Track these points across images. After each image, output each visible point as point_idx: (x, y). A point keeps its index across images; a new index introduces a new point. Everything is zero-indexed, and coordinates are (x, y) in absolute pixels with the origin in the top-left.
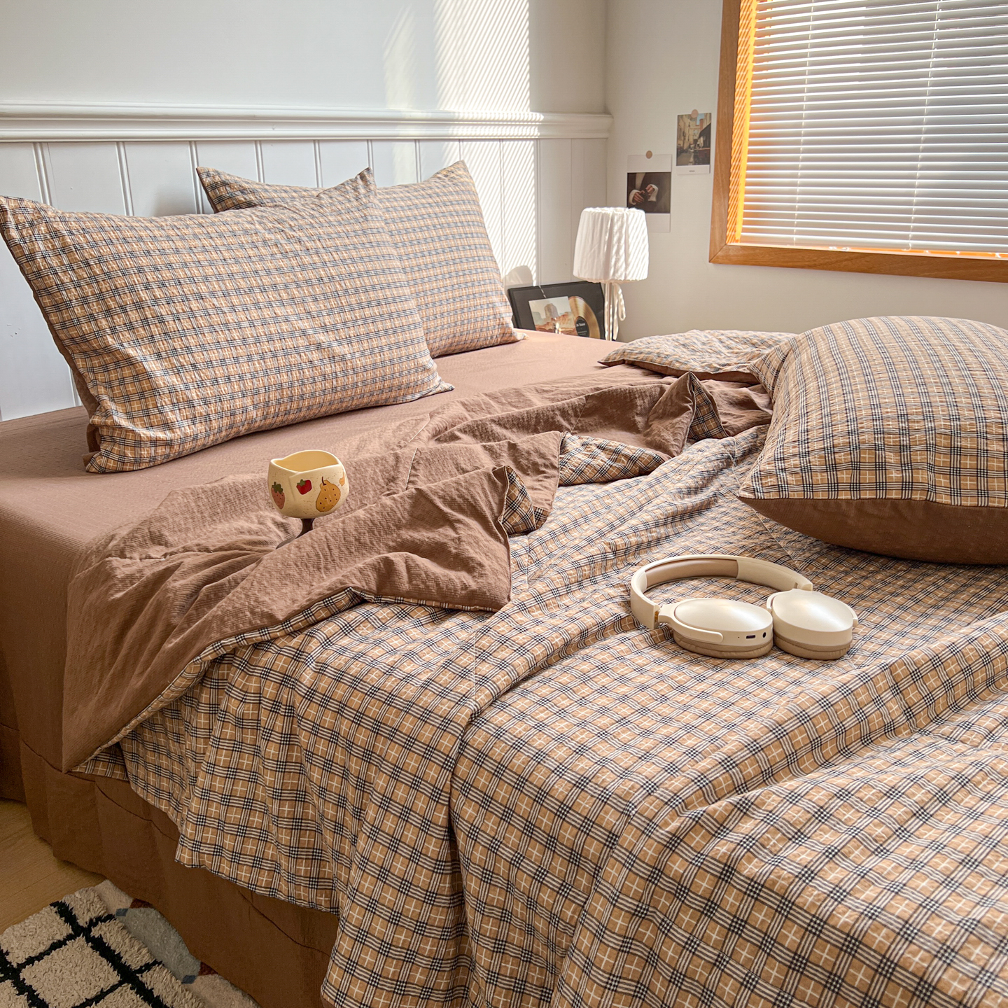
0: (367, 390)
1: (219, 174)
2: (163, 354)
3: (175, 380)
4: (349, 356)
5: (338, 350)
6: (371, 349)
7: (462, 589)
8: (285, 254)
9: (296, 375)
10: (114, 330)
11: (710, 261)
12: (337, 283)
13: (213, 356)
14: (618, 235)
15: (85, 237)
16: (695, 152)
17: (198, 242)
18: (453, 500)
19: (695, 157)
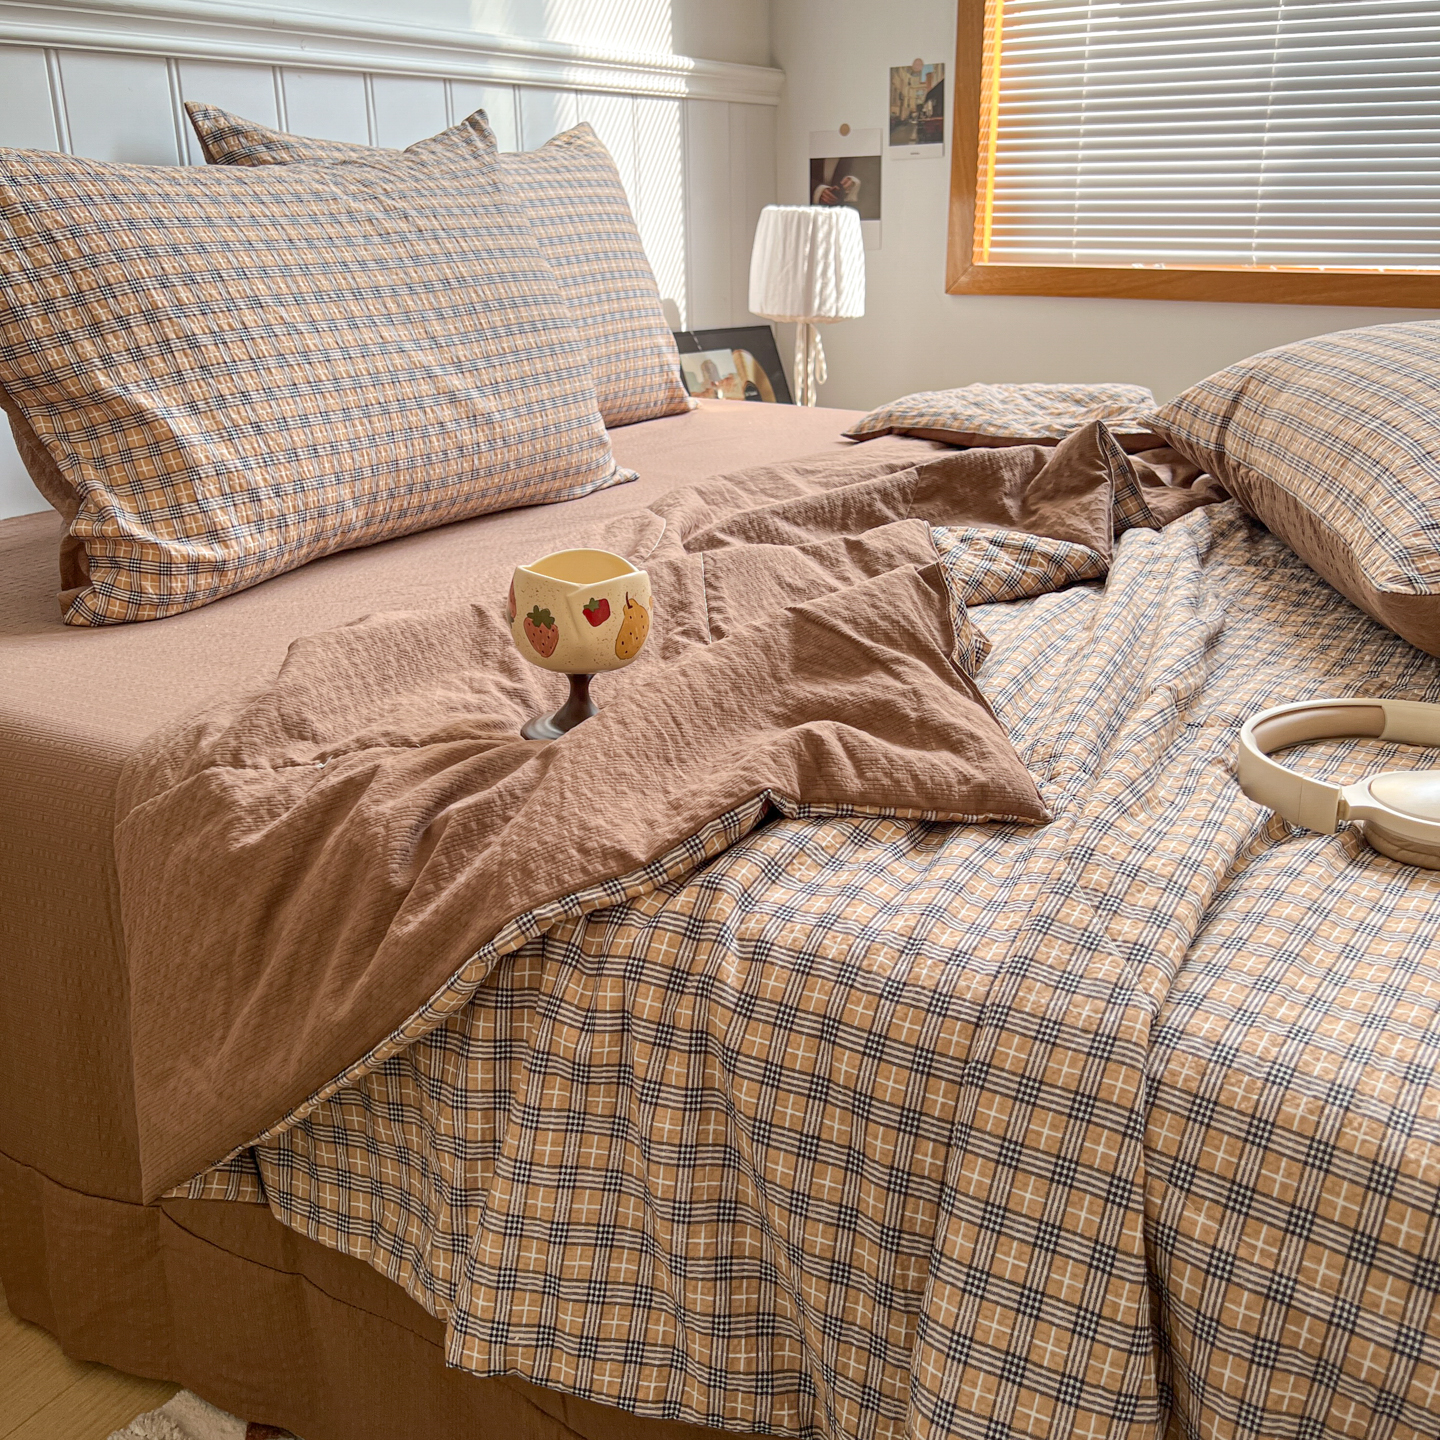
1: (224, 115)
2: (201, 405)
3: (225, 451)
4: (497, 416)
5: (481, 404)
6: (529, 405)
7: (959, 783)
8: (385, 235)
9: (419, 446)
10: (107, 361)
11: (947, 292)
12: (471, 290)
13: (288, 409)
14: (824, 245)
15: (41, 189)
16: (919, 124)
17: (241, 208)
18: (872, 623)
19: (919, 132)
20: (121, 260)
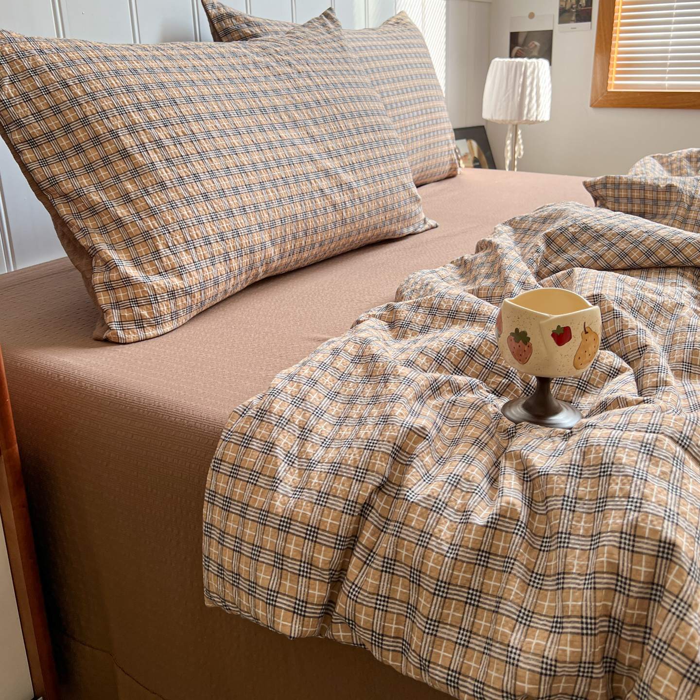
0: (372, 222)
4: (355, 184)
5: (344, 177)
9: (309, 204)
10: (106, 161)
11: (590, 106)
13: (225, 184)
14: (530, 87)
15: (59, 56)
16: (577, 11)
19: (577, 16)
20: (110, 95)
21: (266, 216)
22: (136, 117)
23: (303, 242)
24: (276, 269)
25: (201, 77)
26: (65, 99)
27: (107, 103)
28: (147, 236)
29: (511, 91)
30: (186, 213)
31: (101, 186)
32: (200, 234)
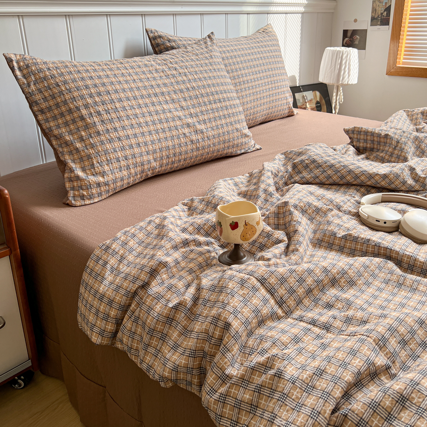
0: (216, 148)
4: (205, 130)
5: (199, 127)
6: (217, 126)
8: (167, 76)
9: (176, 141)
10: (74, 121)
12: (197, 91)
14: (345, 60)
15: (57, 71)
16: (381, 19)
17: (119, 71)
19: (381, 22)
20: (78, 90)
21: (151, 147)
22: (89, 101)
23: (173, 159)
24: (159, 172)
25: (125, 79)
26: (57, 92)
27: (76, 94)
28: (89, 157)
29: (333, 67)
30: (108, 146)
31: (71, 133)
32: (114, 157)
